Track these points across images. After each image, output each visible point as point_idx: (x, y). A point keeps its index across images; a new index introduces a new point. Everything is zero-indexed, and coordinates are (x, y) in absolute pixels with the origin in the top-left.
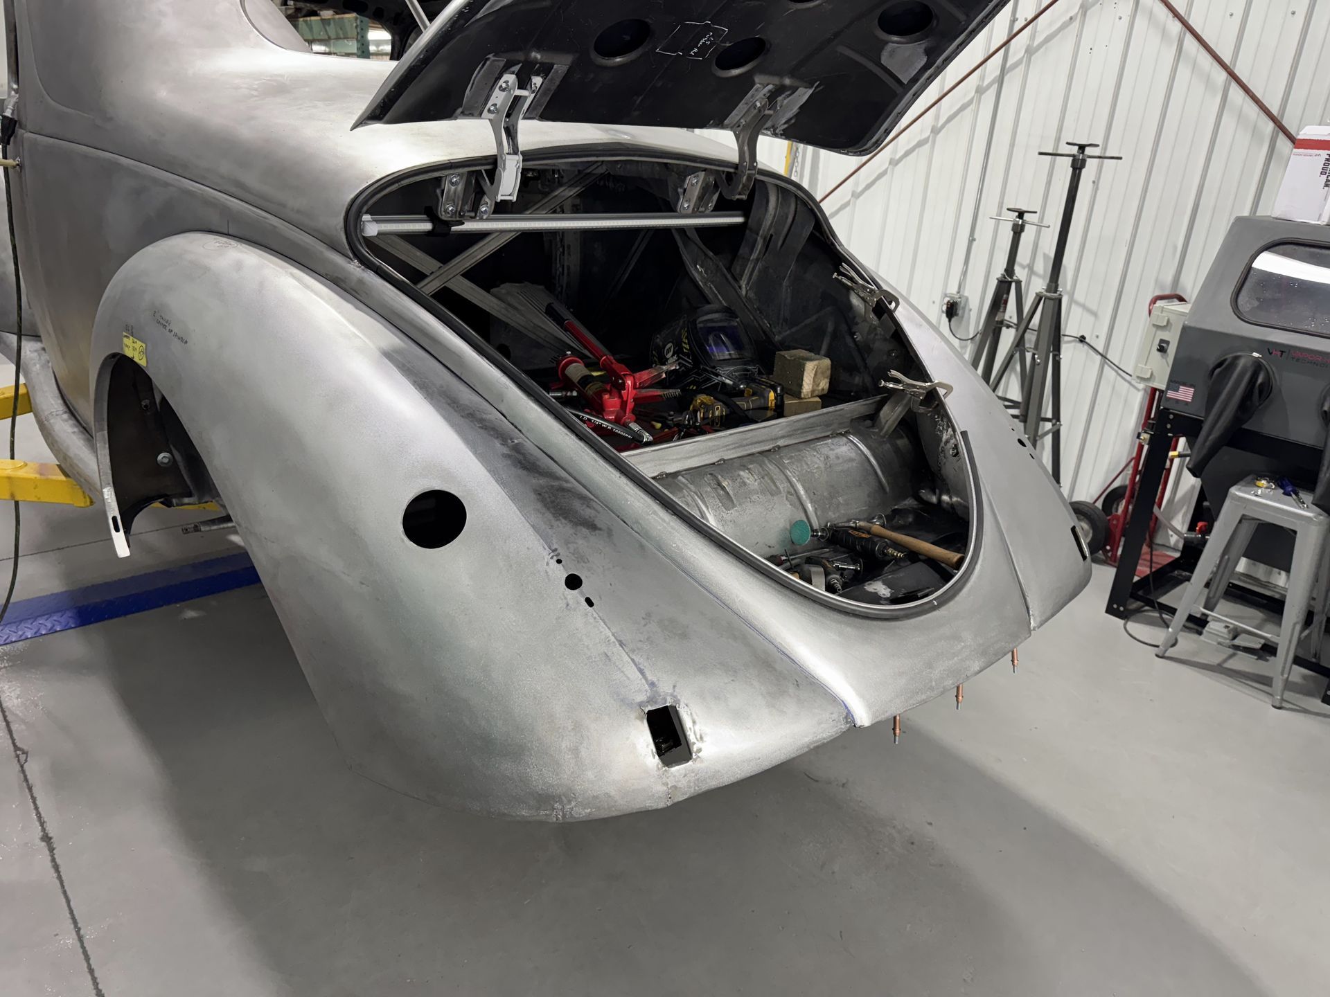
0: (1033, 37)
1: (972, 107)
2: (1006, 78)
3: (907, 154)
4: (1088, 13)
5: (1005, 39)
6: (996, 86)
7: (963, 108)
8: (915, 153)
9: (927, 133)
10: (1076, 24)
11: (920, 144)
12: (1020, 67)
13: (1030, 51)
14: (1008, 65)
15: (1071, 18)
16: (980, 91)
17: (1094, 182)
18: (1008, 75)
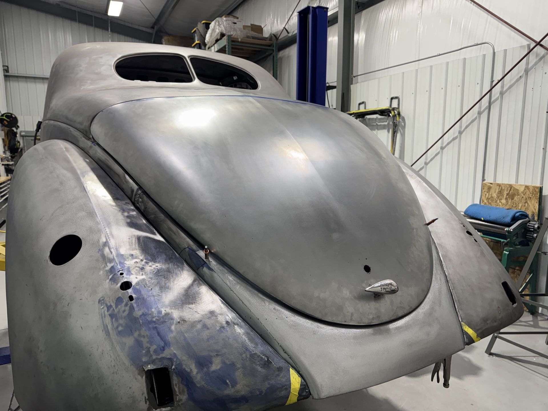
0: (502, 87)
1: (477, 121)
2: (492, 107)
3: (448, 144)
4: (529, 73)
5: (489, 89)
6: (487, 111)
7: (472, 121)
8: (452, 143)
9: (457, 134)
10: (523, 79)
11: (454, 139)
12: (498, 101)
13: (502, 93)
14: (492, 100)
15: (520, 77)
16: (480, 113)
17: (543, 149)
18: (493, 105)
